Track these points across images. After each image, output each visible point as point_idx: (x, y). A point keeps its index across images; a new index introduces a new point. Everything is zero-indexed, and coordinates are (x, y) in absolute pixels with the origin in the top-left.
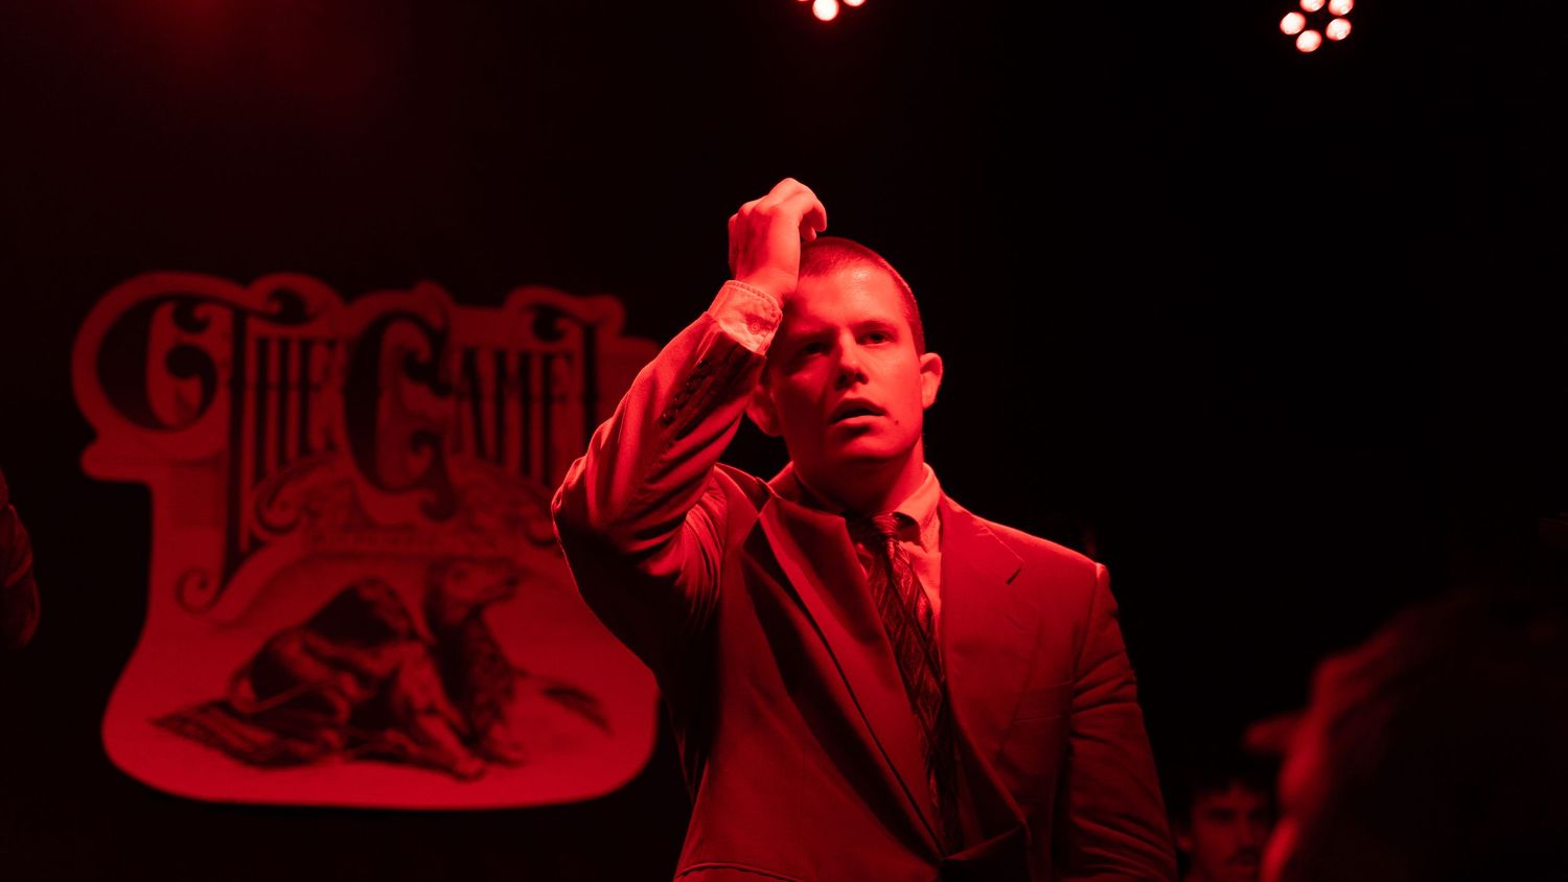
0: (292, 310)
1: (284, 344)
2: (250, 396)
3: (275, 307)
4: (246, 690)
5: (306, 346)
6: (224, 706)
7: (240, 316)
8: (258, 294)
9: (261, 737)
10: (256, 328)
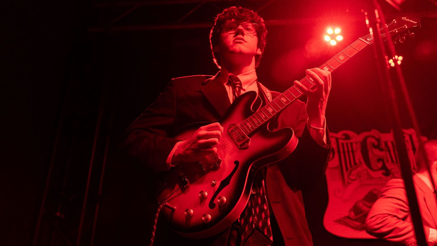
0: (347, 137)
1: (347, 144)
2: (342, 154)
3: (344, 137)
4: (352, 214)
5: (351, 144)
6: (349, 217)
7: (337, 139)
8: (340, 135)
9: (358, 224)
10: (341, 141)
